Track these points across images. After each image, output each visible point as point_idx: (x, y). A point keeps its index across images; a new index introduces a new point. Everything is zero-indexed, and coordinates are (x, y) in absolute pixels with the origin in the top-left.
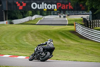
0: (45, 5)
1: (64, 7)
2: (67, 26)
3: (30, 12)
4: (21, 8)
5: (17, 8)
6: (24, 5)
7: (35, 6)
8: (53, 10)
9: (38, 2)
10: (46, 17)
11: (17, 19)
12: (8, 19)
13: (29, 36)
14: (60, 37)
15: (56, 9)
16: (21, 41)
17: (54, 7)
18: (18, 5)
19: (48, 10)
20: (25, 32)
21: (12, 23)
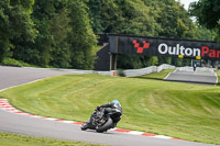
0: (182, 48)
1: (213, 54)
2: (215, 87)
3: (155, 59)
4: (140, 50)
5: (134, 50)
6: (146, 46)
7: (164, 48)
8: (195, 58)
9: (170, 42)
10: (181, 69)
11: (132, 68)
12: (118, 67)
13: (151, 97)
14: (203, 103)
15: (199, 57)
16: (136, 106)
17: (196, 52)
18: (137, 45)
19: (185, 57)
20: (144, 92)
21: (122, 75)
